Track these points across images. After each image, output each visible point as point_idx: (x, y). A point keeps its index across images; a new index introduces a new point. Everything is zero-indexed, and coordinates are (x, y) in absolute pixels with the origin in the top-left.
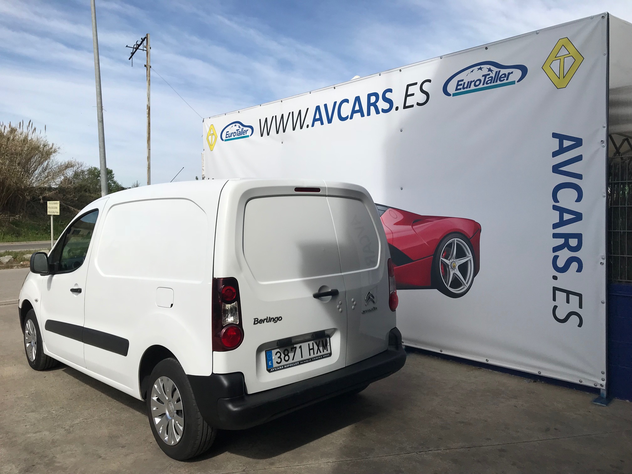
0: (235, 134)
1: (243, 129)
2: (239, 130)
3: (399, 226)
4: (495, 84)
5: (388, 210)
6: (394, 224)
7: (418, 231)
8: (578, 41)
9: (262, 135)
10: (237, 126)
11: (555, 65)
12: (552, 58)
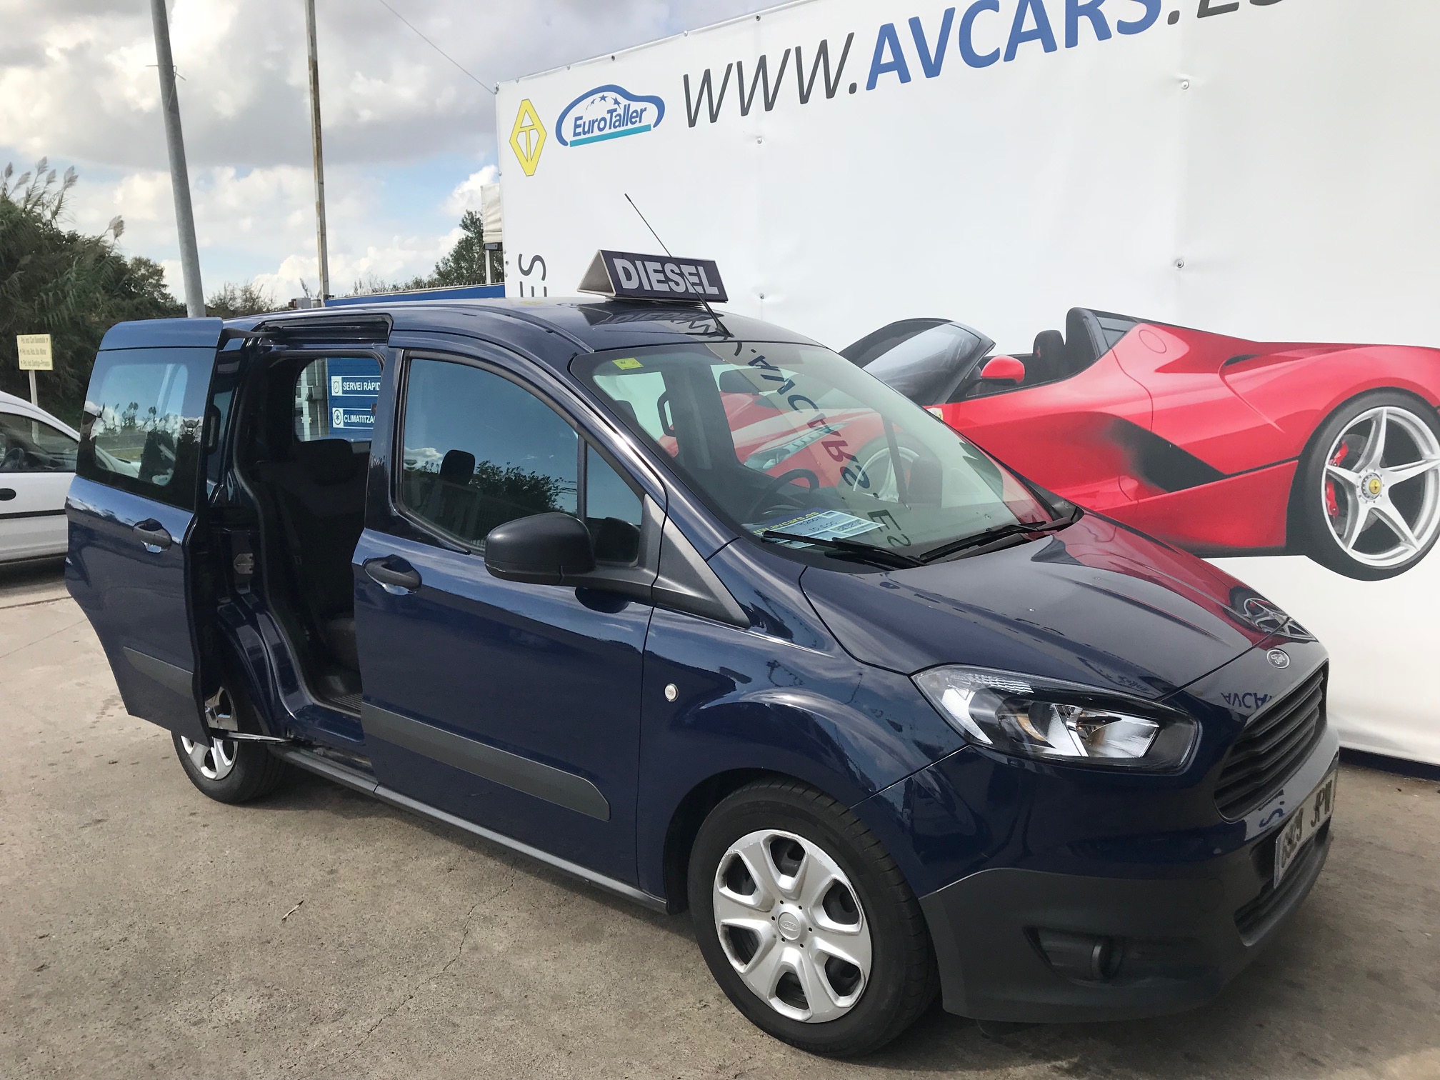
0: (602, 123)
1: (627, 108)
2: (615, 110)
3: (1172, 374)
5: (1136, 329)
6: (1158, 370)
7: (1242, 389)
9: (692, 121)
10: (609, 101)
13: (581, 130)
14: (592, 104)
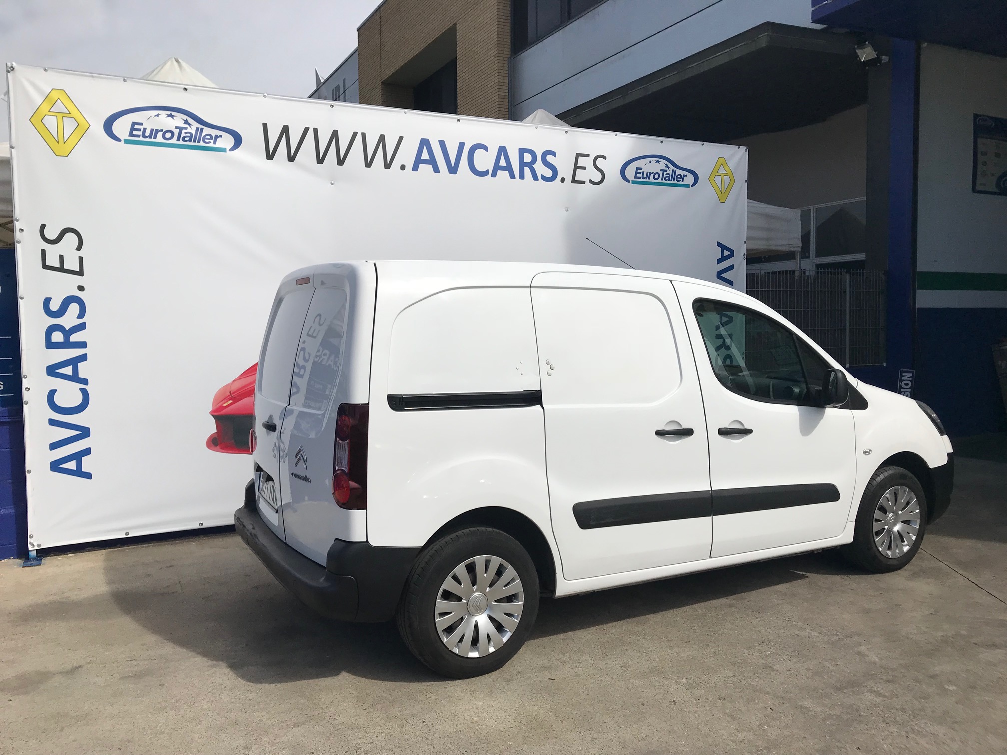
0: (168, 135)
1: (200, 130)
2: (186, 129)
4: (672, 182)
8: (732, 164)
9: (270, 156)
10: (178, 121)
11: (718, 180)
12: (715, 173)
13: (140, 133)
14: (156, 117)
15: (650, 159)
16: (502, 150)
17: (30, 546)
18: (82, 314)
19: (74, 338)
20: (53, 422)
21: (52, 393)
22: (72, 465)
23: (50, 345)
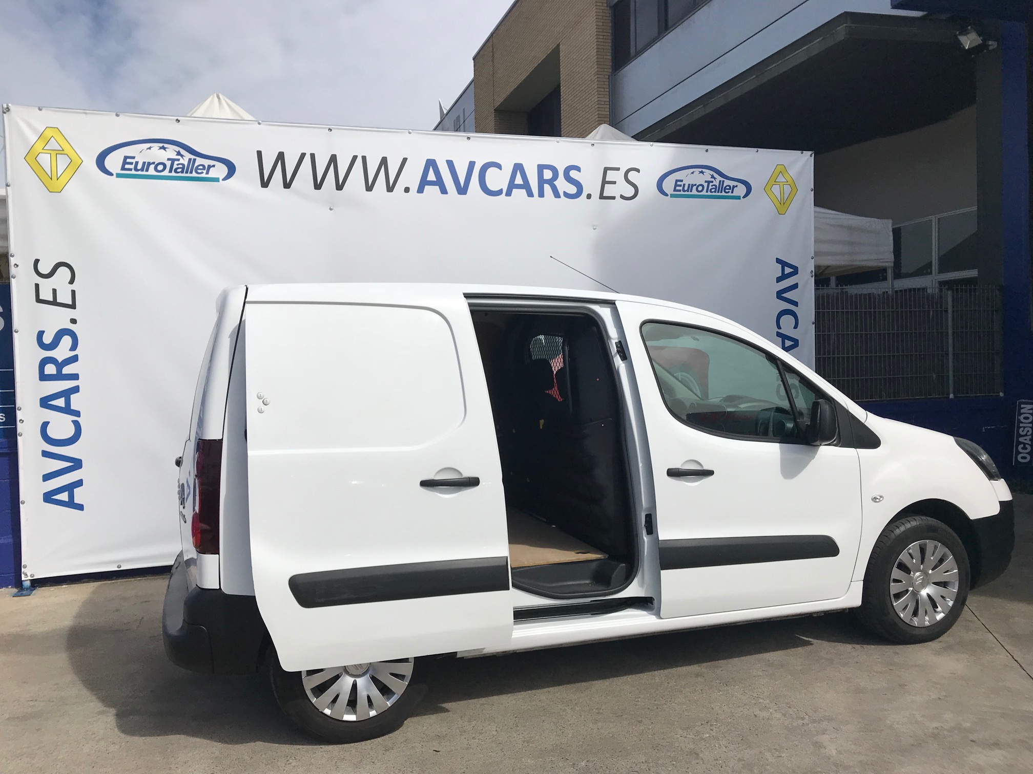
1: (193, 161)
4: (720, 194)
8: (793, 172)
9: (265, 184)
10: (171, 152)
11: (776, 189)
12: (773, 181)
13: (132, 167)
14: (149, 150)
15: (692, 170)
16: (518, 168)
17: (23, 575)
18: (74, 347)
19: (66, 370)
20: (46, 454)
21: (45, 425)
22: (64, 497)
23: (43, 377)
